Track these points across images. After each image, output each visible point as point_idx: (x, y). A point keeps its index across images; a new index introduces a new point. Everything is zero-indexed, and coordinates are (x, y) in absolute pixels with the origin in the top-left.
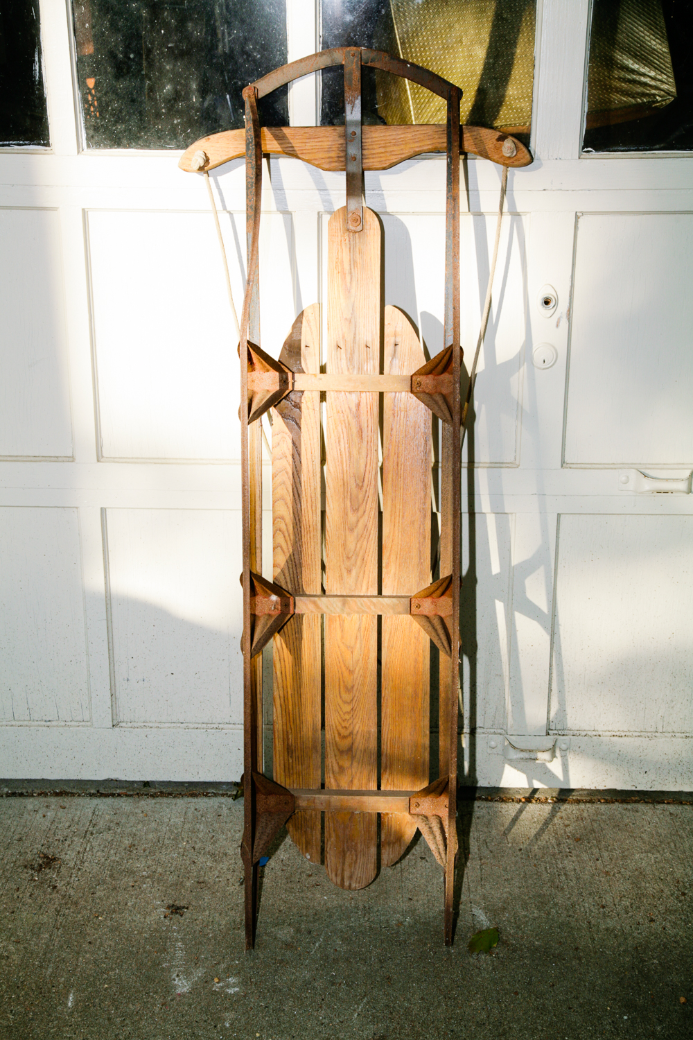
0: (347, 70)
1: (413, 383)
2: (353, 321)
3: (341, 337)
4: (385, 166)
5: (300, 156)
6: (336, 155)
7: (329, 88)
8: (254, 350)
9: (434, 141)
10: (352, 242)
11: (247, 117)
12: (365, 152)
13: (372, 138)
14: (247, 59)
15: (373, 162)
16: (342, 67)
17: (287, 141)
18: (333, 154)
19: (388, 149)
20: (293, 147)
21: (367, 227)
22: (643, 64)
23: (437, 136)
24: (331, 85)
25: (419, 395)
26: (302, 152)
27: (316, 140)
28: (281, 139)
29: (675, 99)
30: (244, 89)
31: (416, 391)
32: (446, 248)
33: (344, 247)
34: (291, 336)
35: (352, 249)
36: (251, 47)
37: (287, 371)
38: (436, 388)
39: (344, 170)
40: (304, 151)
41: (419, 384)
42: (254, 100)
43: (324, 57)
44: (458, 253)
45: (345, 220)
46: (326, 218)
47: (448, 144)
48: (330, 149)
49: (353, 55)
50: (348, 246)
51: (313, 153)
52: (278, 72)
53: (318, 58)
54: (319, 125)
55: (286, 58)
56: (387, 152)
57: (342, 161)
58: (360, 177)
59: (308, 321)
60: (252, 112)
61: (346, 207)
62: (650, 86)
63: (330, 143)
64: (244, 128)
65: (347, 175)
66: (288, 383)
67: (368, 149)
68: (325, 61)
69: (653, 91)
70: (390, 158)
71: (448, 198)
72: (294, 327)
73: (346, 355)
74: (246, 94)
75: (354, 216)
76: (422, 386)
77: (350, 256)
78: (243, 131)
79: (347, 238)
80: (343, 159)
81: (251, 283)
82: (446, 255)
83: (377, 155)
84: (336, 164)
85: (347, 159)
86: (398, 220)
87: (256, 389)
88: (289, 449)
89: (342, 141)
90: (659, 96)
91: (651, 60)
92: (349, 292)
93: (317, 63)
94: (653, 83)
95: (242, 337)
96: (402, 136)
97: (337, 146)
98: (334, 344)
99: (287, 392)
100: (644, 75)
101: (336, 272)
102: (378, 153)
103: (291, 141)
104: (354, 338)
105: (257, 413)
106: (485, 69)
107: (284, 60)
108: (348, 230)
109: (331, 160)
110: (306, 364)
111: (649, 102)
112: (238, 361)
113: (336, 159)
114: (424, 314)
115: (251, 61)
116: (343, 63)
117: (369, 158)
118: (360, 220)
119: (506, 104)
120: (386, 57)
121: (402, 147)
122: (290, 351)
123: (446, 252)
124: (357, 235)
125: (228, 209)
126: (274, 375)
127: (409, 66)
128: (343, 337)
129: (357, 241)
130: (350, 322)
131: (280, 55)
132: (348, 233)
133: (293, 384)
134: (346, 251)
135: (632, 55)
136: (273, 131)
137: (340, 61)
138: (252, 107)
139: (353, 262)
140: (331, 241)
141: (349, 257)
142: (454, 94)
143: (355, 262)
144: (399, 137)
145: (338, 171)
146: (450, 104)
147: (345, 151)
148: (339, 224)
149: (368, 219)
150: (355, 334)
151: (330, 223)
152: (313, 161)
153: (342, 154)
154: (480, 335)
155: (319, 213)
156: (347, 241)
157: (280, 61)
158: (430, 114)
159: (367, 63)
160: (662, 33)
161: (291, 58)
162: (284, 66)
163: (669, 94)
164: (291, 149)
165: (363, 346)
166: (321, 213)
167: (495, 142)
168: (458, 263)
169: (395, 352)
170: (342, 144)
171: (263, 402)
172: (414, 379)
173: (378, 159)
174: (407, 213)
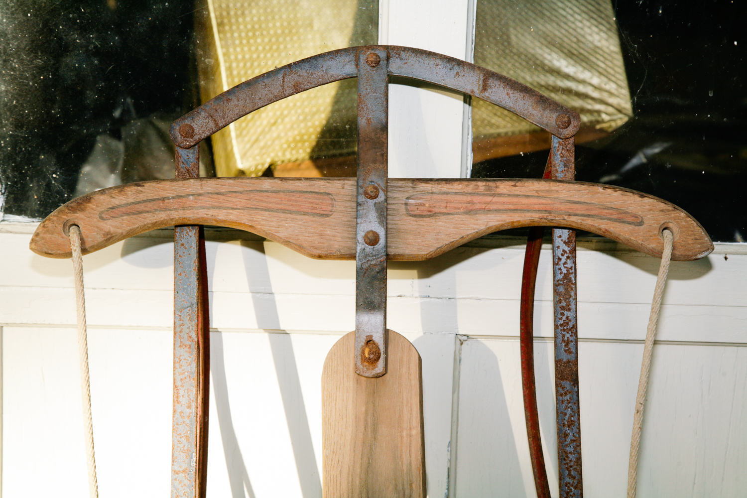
7: (11, 112)
22: (582, 66)
29: (630, 119)
62: (593, 99)
69: (598, 107)
90: (606, 114)
91: (594, 63)
94: (596, 94)
100: (583, 82)
111: (591, 122)
135: (565, 54)
158: (259, 130)
160: (609, 23)
163: (620, 111)
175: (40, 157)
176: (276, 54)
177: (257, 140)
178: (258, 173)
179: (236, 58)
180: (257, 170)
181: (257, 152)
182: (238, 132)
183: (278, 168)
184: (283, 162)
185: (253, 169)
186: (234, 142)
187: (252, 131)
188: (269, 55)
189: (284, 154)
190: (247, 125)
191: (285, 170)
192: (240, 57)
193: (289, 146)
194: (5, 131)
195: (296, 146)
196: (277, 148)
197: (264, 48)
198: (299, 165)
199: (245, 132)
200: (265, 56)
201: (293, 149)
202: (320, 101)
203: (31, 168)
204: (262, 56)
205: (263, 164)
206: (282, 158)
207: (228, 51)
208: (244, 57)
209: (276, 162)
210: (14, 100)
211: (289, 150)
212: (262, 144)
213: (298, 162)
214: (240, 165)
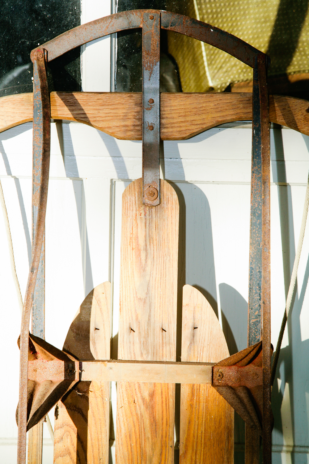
0: (145, 35)
1: (214, 375)
2: (147, 301)
3: (134, 318)
4: (184, 136)
5: (92, 123)
6: (132, 124)
8: (37, 342)
9: (239, 111)
10: (148, 217)
11: (36, 80)
12: (163, 121)
13: (171, 106)
14: (37, 18)
15: (172, 132)
16: (140, 30)
17: (79, 108)
18: (129, 123)
19: (189, 119)
20: (85, 114)
21: (164, 201)
23: (241, 106)
24: (127, 48)
25: (221, 389)
26: (95, 119)
27: (110, 107)
28: (72, 105)
30: (33, 51)
31: (217, 384)
32: (251, 226)
33: (139, 222)
34: (79, 318)
35: (148, 224)
36: (41, 5)
37: (73, 359)
38: (240, 381)
39: (140, 139)
40: (98, 119)
41: (222, 375)
42: (43, 63)
43: (121, 19)
44: (269, 242)
45: (141, 193)
46: (120, 187)
47: (254, 115)
48: (125, 117)
49: (152, 18)
50: (144, 221)
51: (106, 120)
52: (70, 33)
53: (114, 20)
54: (113, 90)
55: (79, 19)
56: (187, 121)
57: (139, 130)
58: (158, 147)
59: (99, 302)
60: (41, 77)
61: (142, 179)
63: (124, 111)
64: (32, 91)
65: (144, 145)
66: (75, 373)
67: (167, 118)
68: (122, 24)
70: (190, 128)
71: (253, 172)
72: (82, 307)
73: (140, 339)
74: (35, 55)
75: (151, 189)
76: (224, 379)
77: (146, 231)
78: (31, 95)
79: (143, 212)
80: (139, 128)
81: (35, 271)
82: (251, 233)
83: (176, 125)
84: (132, 133)
85: (143, 128)
86: (196, 188)
87: (38, 380)
88: (73, 445)
89: (138, 109)
92: (144, 270)
93: (113, 25)
95: (23, 331)
96: (204, 105)
97: (133, 114)
98: (126, 327)
99: (73, 383)
101: (130, 248)
102: (177, 123)
103: (83, 108)
104: (149, 320)
105: (38, 414)
106: (278, 15)
107: (77, 20)
108: (144, 204)
109: (126, 128)
110: (95, 349)
112: (18, 352)
113: (132, 128)
114: (224, 286)
115: (40, 20)
116: (141, 26)
117: (167, 128)
118: (157, 194)
119: (299, 50)
120: (187, 21)
121: (204, 116)
122: (77, 334)
123: (251, 230)
124: (154, 210)
125: (13, 175)
126: (60, 364)
127: (212, 30)
128: (137, 319)
129: (154, 216)
130: (145, 302)
131: (72, 15)
132: (143, 207)
133: (80, 375)
134: (141, 225)
136: (63, 97)
137: (137, 25)
138: (40, 71)
139: (149, 239)
140: (125, 214)
141: (144, 233)
142: (261, 62)
143: (151, 238)
144: (201, 106)
145: (133, 139)
146: (257, 72)
147: (141, 119)
148: (134, 198)
149: (165, 192)
150: (150, 316)
151: (124, 196)
152: (107, 130)
153: (139, 123)
154: (285, 314)
155: (112, 180)
156: (143, 215)
157: (72, 21)
158: (223, 60)
159: (167, 27)
161: (85, 19)
162: (77, 27)
164: (83, 116)
165: (158, 330)
166: (114, 180)
167: (305, 113)
168: (269, 252)
169: (194, 336)
170: (138, 112)
171: (45, 399)
172: (215, 370)
173: (178, 129)
174: (208, 182)
175: (140, 78)
176: (232, 9)
177: (221, 67)
178: (222, 89)
179: (207, 12)
180: (221, 87)
181: (221, 75)
182: (209, 62)
183: (235, 85)
184: (238, 81)
185: (219, 86)
186: (207, 69)
187: (218, 61)
188: (228, 9)
189: (239, 76)
190: (215, 57)
191: (240, 87)
192: (209, 11)
193: (242, 71)
194: (121, 63)
195: (246, 71)
196: (235, 72)
197: (225, 5)
198: (248, 83)
199: (213, 62)
200: (225, 10)
201: (244, 73)
202: (261, 40)
203: (134, 85)
204: (223, 10)
205: (226, 83)
206: (238, 79)
207: (201, 7)
208: (212, 11)
209: (234, 82)
210: (126, 44)
211: (242, 74)
212: (224, 70)
213: (248, 81)
214: (211, 84)
